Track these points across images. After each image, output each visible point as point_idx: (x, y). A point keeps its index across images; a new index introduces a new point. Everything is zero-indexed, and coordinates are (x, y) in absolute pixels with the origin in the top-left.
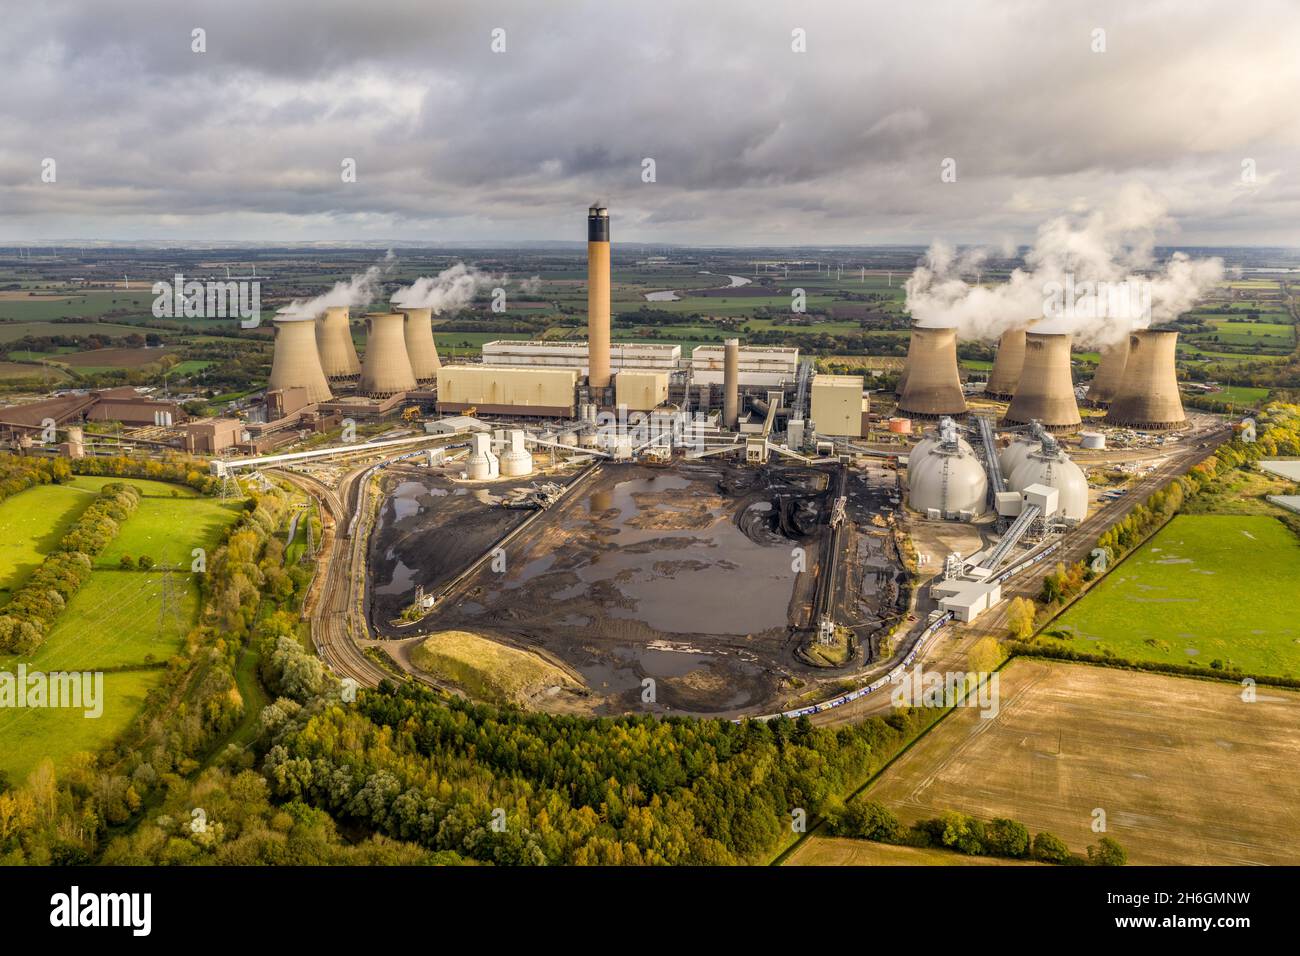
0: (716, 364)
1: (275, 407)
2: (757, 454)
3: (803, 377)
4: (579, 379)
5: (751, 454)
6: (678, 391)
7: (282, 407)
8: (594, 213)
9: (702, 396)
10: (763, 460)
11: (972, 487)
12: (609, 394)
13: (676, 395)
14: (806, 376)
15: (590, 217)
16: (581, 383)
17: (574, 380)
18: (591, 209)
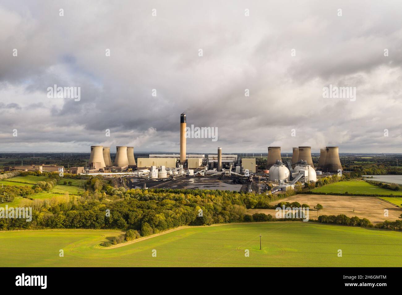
0: (215, 158)
1: (93, 166)
2: (228, 173)
3: (239, 159)
4: (177, 161)
5: (226, 173)
6: (205, 164)
7: (94, 167)
8: (182, 116)
9: (211, 165)
10: (230, 176)
11: (286, 174)
12: (186, 164)
13: (204, 164)
14: (240, 159)
15: (181, 117)
16: (178, 162)
17: (176, 161)
18: (181, 115)
